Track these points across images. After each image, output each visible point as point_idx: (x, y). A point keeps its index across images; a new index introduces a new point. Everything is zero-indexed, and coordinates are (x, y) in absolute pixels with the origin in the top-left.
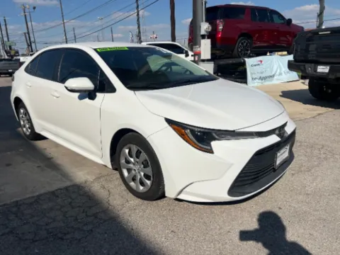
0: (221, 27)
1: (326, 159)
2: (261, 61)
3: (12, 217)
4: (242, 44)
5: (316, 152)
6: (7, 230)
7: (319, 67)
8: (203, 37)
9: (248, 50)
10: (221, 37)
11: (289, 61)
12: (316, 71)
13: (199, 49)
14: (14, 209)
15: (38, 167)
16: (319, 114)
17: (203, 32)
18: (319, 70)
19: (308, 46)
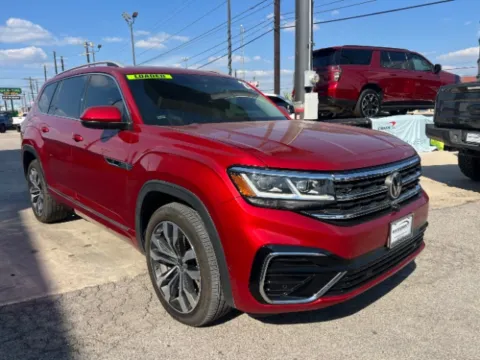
0: (337, 76)
1: (460, 268)
2: (394, 123)
3: (26, 319)
4: (367, 98)
5: (448, 256)
6: (15, 335)
7: (469, 135)
8: (308, 90)
9: (375, 108)
10: (337, 89)
11: (427, 125)
12: (464, 140)
13: (301, 106)
14: (30, 309)
15: (70, 256)
16: (469, 202)
17: (307, 84)
18: (468, 139)
19: (458, 104)
